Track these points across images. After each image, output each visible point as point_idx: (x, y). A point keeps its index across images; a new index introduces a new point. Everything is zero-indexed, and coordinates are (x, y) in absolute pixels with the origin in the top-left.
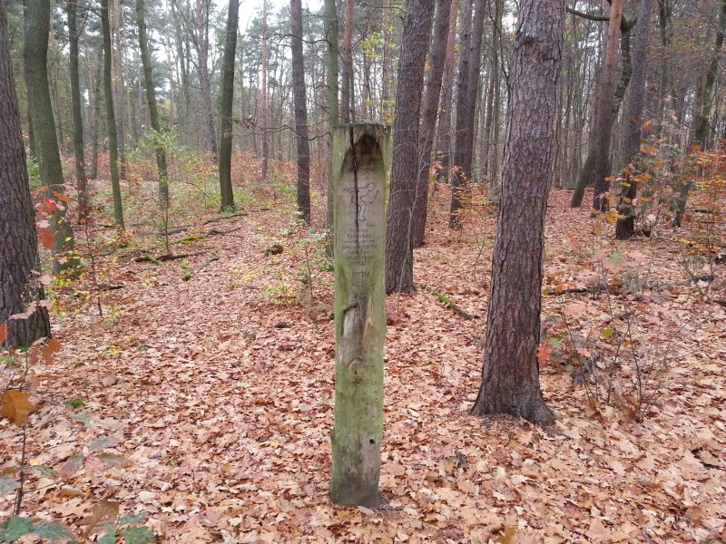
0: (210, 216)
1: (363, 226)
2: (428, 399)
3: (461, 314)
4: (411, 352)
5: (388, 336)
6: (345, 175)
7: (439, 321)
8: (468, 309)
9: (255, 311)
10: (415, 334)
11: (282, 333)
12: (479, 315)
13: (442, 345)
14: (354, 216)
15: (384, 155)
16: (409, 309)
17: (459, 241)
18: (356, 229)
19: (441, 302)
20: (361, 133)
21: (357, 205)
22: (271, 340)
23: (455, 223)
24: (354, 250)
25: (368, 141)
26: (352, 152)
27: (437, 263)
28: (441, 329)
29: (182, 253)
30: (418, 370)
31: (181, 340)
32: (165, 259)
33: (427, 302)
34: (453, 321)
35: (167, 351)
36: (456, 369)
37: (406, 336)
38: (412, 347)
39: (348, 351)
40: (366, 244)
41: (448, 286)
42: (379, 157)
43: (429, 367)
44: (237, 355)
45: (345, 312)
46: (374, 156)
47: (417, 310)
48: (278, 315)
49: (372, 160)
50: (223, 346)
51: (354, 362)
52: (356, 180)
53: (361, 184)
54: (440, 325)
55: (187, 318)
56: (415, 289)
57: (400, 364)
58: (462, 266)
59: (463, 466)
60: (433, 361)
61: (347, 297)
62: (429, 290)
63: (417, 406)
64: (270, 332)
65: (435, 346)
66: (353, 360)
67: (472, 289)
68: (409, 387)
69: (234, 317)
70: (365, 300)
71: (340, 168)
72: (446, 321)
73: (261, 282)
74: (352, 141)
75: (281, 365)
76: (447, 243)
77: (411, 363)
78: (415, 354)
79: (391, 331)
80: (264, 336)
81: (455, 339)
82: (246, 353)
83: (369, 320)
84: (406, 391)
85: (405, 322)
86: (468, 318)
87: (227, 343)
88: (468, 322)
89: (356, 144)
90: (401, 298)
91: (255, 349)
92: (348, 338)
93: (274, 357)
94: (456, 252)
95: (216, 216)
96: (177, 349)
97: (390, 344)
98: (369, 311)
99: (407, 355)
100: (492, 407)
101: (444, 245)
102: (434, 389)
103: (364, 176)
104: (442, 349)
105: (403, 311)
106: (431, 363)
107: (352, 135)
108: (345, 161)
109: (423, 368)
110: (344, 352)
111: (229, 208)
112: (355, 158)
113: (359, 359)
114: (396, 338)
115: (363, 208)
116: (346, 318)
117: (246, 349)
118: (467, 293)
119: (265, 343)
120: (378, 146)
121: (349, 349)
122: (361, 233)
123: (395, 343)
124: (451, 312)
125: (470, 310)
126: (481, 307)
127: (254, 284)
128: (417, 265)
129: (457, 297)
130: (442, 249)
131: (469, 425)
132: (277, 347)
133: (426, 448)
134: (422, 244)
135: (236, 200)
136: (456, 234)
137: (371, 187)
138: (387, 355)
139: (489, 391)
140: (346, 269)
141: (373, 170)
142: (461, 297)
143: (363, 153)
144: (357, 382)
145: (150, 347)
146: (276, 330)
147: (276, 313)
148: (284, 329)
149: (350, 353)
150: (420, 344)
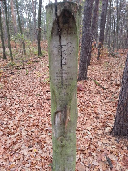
0: (35, 57)
1: (65, 68)
2: (94, 125)
3: (102, 87)
4: (87, 102)
5: (80, 96)
6: (54, 38)
7: (96, 90)
8: (104, 86)
9: (42, 85)
10: (88, 95)
11: (48, 94)
12: (108, 88)
13: (97, 99)
14: (60, 62)
15: (77, 25)
16: (86, 85)
17: (100, 64)
18: (61, 69)
19: (96, 83)
20: (62, 9)
21: (61, 56)
22: (44, 96)
23: (99, 59)
24: (60, 81)
25: (67, 14)
26: (57, 22)
27: (94, 70)
28: (96, 93)
29: (27, 67)
30: (89, 109)
31: (18, 96)
32: (22, 68)
33: (91, 83)
34: (100, 90)
35: (13, 100)
36: (102, 110)
37: (85, 96)
38: (87, 100)
39: (58, 132)
40: (67, 78)
41: (98, 78)
42: (74, 26)
43: (93, 108)
44: (33, 102)
45: (56, 113)
46: (71, 25)
47: (89, 86)
48: (48, 87)
49: (70, 28)
50: (30, 98)
51: (61, 137)
52: (60, 41)
53: (64, 43)
54: (96, 92)
55: (23, 87)
56: (88, 79)
57: (84, 107)
58: (101, 71)
59: (110, 167)
60: (94, 106)
61: (57, 106)
62: (92, 80)
63: (89, 129)
64: (44, 94)
65: (95, 100)
66: (60, 137)
67: (105, 79)
68: (87, 118)
69: (35, 87)
70: (66, 108)
71: (50, 33)
72: (98, 90)
73: (45, 76)
74: (56, 14)
75: (46, 105)
76: (96, 64)
77: (87, 107)
78: (88, 103)
79: (81, 93)
80: (42, 95)
81: (101, 97)
82: (36, 101)
83: (68, 118)
84: (85, 120)
85: (85, 90)
86: (104, 89)
87: (31, 97)
88: (104, 90)
89: (59, 16)
90: (84, 82)
91: (39, 100)
92: (57, 126)
93: (44, 102)
94: (99, 67)
95: (37, 57)
96: (16, 99)
97: (80, 99)
98: (68, 113)
99: (86, 103)
100: (119, 133)
101: (96, 65)
102: (95, 120)
103: (65, 38)
104: (97, 101)
105: (84, 86)
106: (94, 107)
107: (56, 10)
108: (53, 28)
109: (91, 109)
110: (56, 132)
111: (40, 55)
112: (59, 26)
113: (64, 136)
114: (82, 97)
115: (65, 57)
116: (57, 116)
117: (36, 99)
118: (103, 80)
119: (42, 98)
120: (73, 18)
121: (58, 131)
122: (64, 72)
123: (82, 98)
124: (99, 87)
125: (105, 86)
126: (108, 85)
127: (43, 76)
128: (88, 71)
129: (101, 82)
130: (95, 66)
131: (110, 141)
132: (46, 99)
133: (94, 154)
134: (90, 65)
135: (42, 53)
136: (99, 62)
137: (69, 45)
138: (79, 103)
139: (118, 127)
140: (56, 91)
141: (70, 34)
142: (102, 82)
143: (64, 23)
144: (63, 146)
145: (8, 98)
146: (46, 93)
147: (48, 86)
148: (48, 92)
149: (58, 133)
150: (90, 99)
